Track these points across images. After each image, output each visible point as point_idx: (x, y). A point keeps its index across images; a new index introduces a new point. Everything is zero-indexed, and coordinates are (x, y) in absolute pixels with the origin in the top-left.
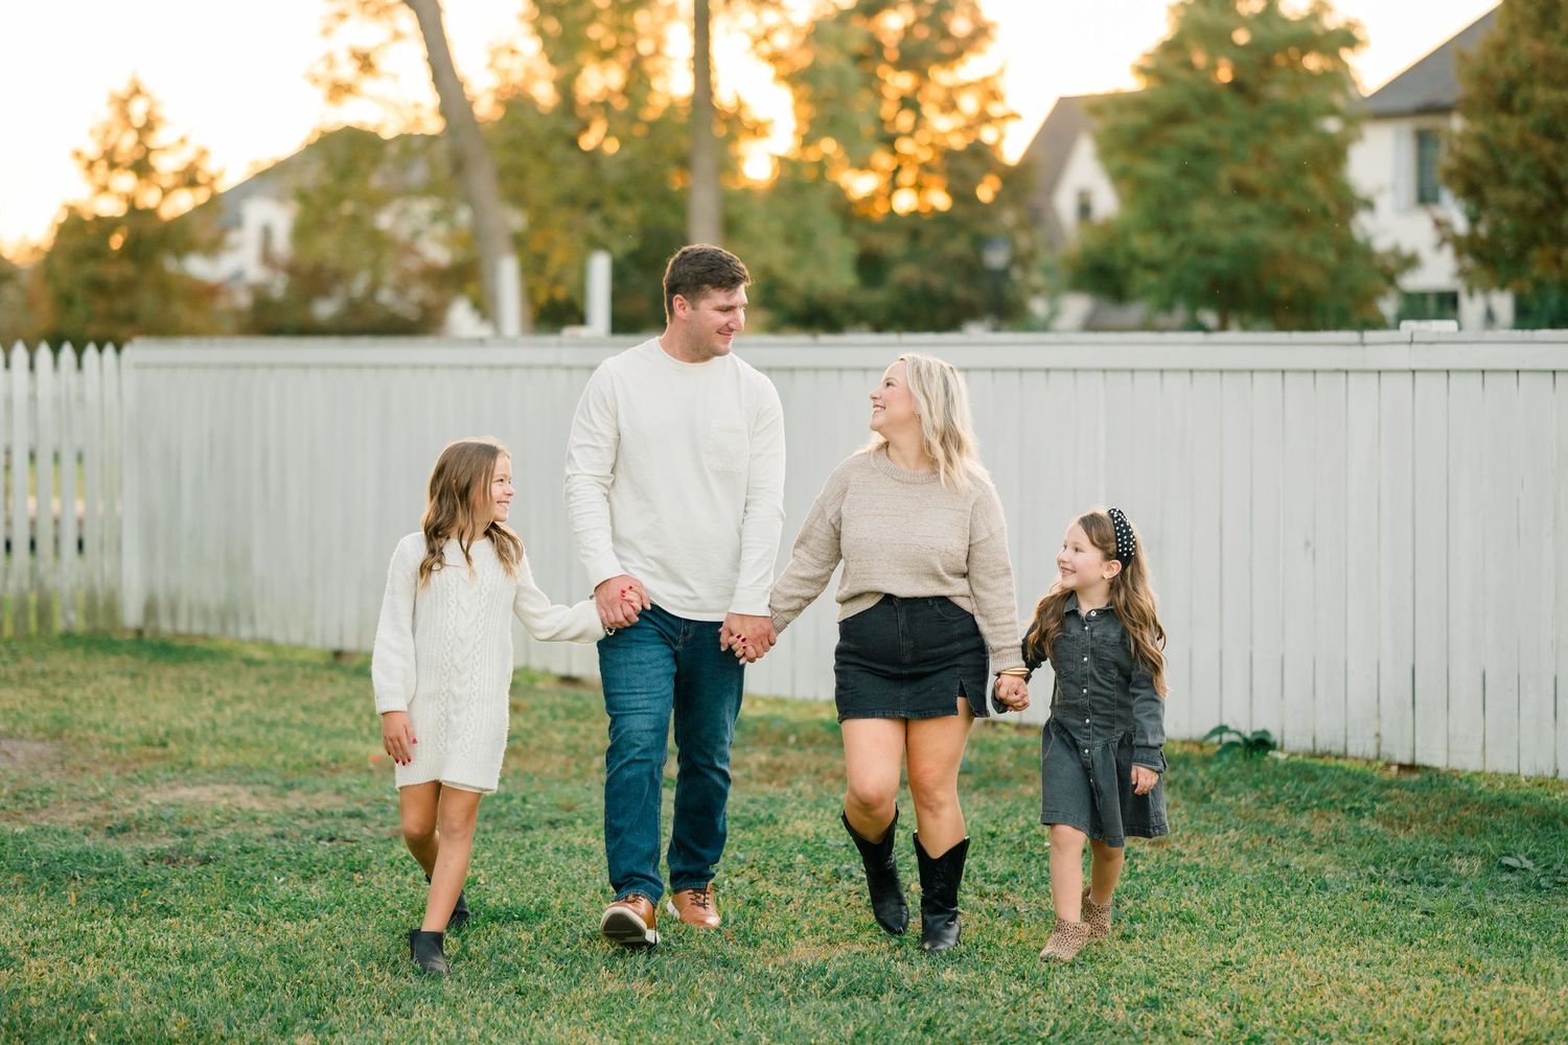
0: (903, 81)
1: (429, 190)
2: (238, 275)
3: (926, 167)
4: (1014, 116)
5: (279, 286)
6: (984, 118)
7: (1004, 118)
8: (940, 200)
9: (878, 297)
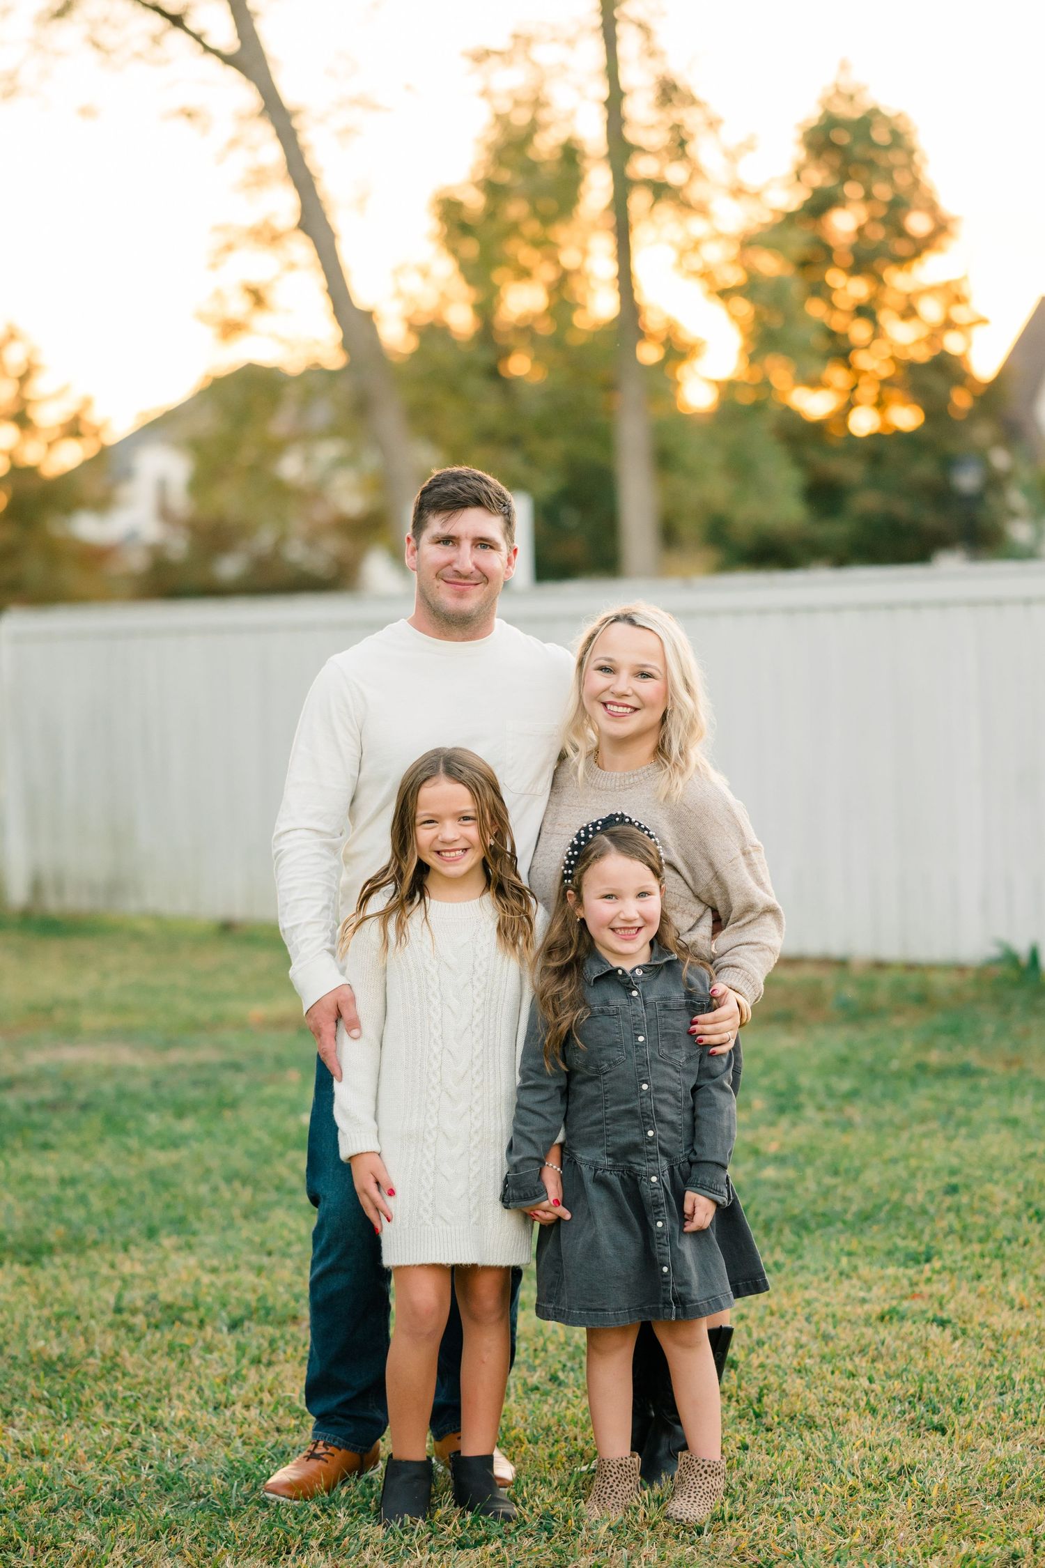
0: (856, 289)
1: (333, 431)
2: (132, 536)
3: (886, 383)
4: (983, 321)
5: (179, 547)
6: (949, 324)
7: (971, 325)
8: (907, 418)
9: (836, 530)
